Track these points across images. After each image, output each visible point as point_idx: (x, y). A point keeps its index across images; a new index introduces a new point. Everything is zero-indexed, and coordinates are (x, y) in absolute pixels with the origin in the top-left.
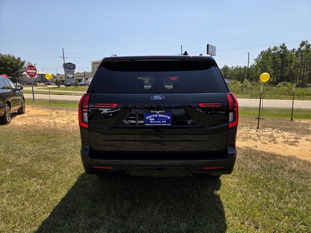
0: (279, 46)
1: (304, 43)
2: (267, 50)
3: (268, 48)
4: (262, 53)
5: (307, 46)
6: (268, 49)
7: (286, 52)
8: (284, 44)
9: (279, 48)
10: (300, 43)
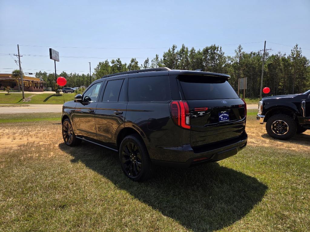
0: (116, 60)
1: (134, 60)
2: (104, 63)
3: (106, 60)
4: (100, 64)
5: (135, 63)
6: (106, 62)
7: (121, 65)
8: (119, 59)
9: (116, 62)
10: (131, 60)
